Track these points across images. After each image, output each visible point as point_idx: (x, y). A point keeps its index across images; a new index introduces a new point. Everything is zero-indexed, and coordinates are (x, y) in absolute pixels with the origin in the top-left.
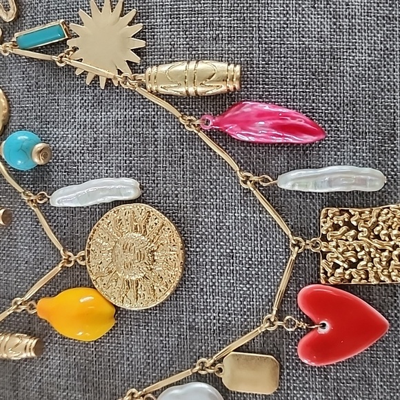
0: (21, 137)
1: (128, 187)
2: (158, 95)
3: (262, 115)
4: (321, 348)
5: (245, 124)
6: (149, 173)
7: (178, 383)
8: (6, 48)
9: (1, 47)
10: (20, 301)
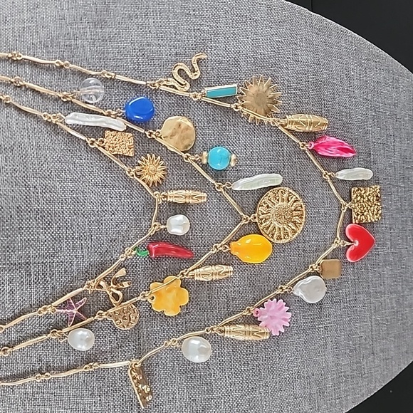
3: (335, 143)
5: (327, 147)
8: (196, 96)
9: (192, 95)
10: (219, 245)
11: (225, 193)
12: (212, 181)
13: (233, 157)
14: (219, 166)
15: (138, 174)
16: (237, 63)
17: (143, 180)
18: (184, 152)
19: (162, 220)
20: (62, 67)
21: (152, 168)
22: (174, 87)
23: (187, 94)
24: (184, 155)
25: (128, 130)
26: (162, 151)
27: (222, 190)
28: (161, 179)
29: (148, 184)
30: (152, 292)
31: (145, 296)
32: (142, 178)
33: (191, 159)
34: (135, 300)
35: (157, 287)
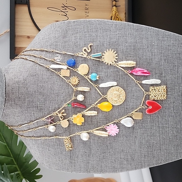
0: (94, 74)
1: (115, 83)
2: (120, 67)
3: (140, 70)
4: (150, 111)
5: (137, 72)
7: (125, 118)
8: (89, 57)
9: (88, 57)
10: (93, 105)
11: (96, 88)
12: (93, 84)
13: (98, 76)
14: (94, 79)
15: (70, 82)
16: (103, 45)
18: (84, 75)
19: (76, 96)
20: (53, 51)
21: (74, 80)
22: (82, 55)
23: (86, 57)
24: (84, 76)
25: (68, 69)
26: (78, 75)
27: (95, 87)
28: (77, 84)
29: (73, 85)
30: (72, 117)
31: (70, 118)
32: (71, 83)
33: (86, 77)
34: (68, 119)
35: (74, 116)
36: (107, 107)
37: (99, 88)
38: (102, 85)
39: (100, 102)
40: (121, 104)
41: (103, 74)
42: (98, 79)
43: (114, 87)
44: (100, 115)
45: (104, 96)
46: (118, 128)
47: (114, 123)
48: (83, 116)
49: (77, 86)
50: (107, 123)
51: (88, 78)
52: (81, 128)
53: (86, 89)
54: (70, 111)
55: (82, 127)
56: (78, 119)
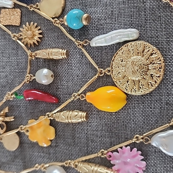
0: (75, 12)
1: (133, 33)
6: (142, 26)
7: (161, 131)
10: (76, 94)
11: (83, 50)
12: (74, 40)
13: (85, 15)
14: (75, 26)
15: (20, 38)
17: (23, 43)
18: (53, 18)
19: (33, 72)
21: (29, 32)
24: (54, 21)
26: (41, 21)
27: (80, 47)
28: (38, 41)
29: (26, 45)
30: (27, 126)
31: (23, 128)
32: (23, 41)
33: (57, 23)
34: (16, 131)
35: (33, 123)
36: (113, 99)
37: (89, 48)
38: (98, 41)
39: (92, 88)
40: (151, 90)
41: (99, 10)
42: (85, 23)
43: (129, 44)
44: (95, 122)
45: (103, 71)
46: (143, 157)
47: (133, 146)
48: (53, 123)
49: (36, 46)
50: (112, 144)
51: (63, 25)
52: (50, 154)
53: (58, 54)
54: (22, 109)
55: (52, 151)
56: (39, 131)
